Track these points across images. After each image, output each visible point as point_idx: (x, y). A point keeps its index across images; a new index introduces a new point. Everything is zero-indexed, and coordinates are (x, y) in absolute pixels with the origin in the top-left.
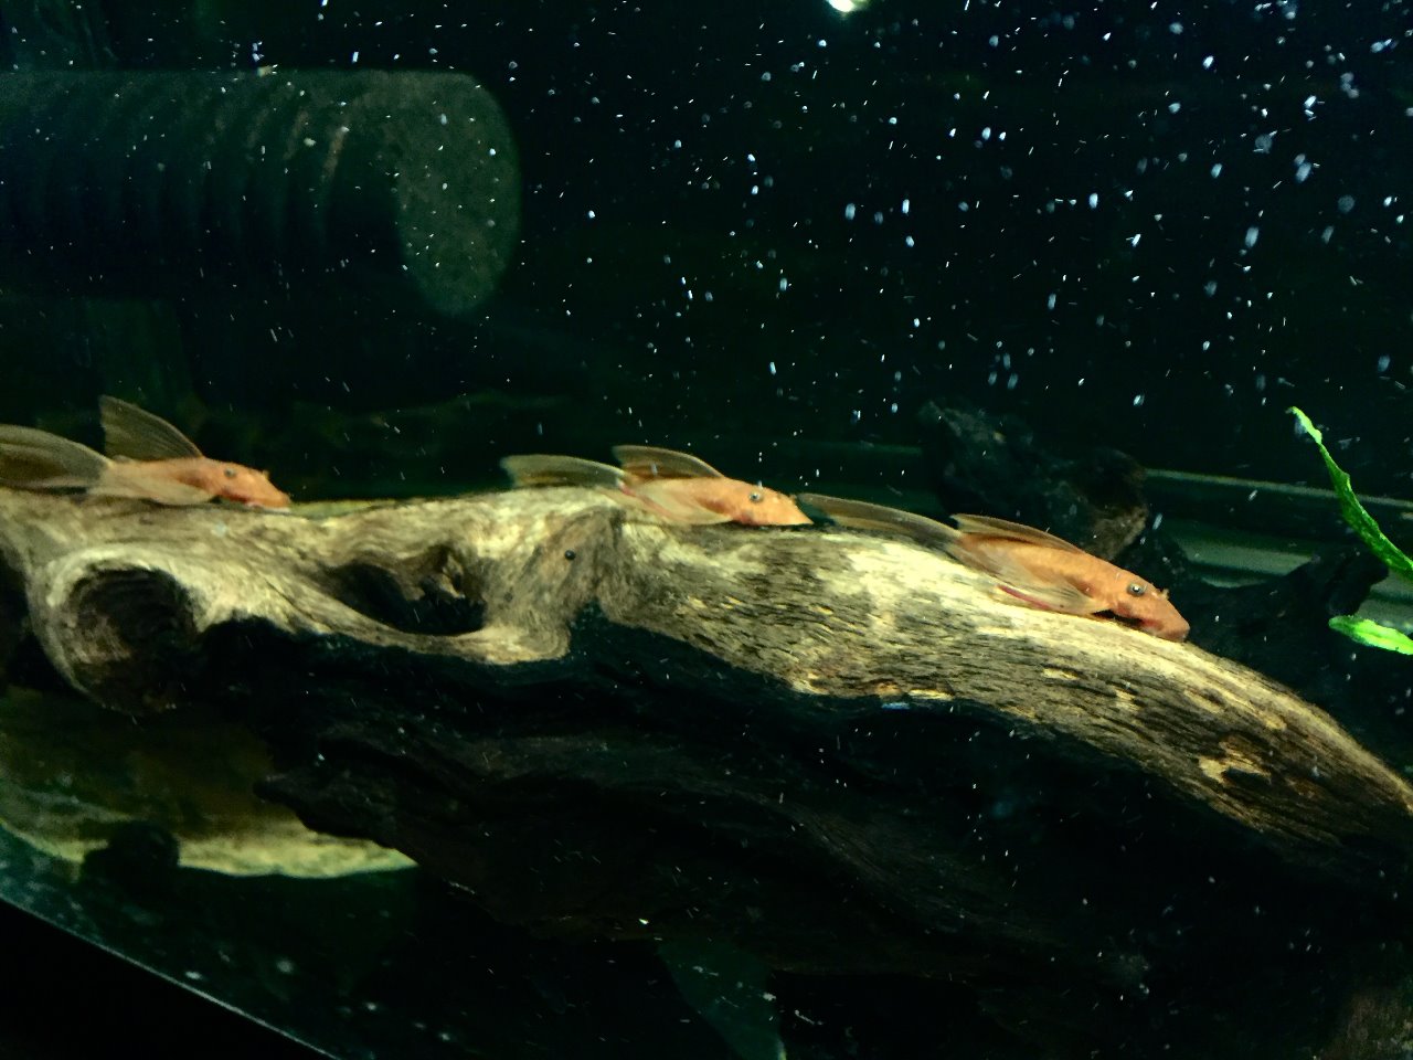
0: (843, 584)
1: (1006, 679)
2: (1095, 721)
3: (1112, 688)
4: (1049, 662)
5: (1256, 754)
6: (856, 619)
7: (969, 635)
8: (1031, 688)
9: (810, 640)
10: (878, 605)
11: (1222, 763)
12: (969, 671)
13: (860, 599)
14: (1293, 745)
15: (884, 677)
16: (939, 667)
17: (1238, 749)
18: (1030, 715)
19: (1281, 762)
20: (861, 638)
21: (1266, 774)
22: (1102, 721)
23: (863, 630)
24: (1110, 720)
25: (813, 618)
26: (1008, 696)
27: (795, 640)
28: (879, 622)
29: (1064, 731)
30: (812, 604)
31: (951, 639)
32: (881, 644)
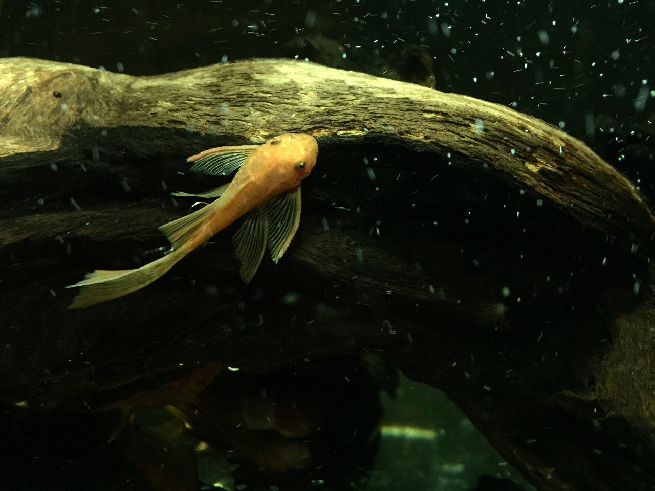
0: (276, 79)
1: (401, 119)
2: (462, 139)
3: (467, 122)
4: (425, 109)
5: (552, 161)
6: (289, 96)
7: (370, 98)
8: (419, 123)
9: (258, 113)
10: (303, 87)
11: (536, 166)
12: (375, 117)
13: (290, 85)
14: (572, 155)
15: (317, 125)
16: (354, 115)
17: (542, 157)
18: (421, 137)
19: (567, 165)
20: (295, 107)
21: (561, 173)
22: (466, 139)
23: (297, 102)
24: (471, 138)
25: (258, 99)
26: (404, 128)
27: (247, 113)
28: (306, 97)
29: (446, 145)
30: (256, 92)
31: (359, 101)
32: (310, 108)
